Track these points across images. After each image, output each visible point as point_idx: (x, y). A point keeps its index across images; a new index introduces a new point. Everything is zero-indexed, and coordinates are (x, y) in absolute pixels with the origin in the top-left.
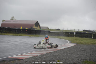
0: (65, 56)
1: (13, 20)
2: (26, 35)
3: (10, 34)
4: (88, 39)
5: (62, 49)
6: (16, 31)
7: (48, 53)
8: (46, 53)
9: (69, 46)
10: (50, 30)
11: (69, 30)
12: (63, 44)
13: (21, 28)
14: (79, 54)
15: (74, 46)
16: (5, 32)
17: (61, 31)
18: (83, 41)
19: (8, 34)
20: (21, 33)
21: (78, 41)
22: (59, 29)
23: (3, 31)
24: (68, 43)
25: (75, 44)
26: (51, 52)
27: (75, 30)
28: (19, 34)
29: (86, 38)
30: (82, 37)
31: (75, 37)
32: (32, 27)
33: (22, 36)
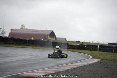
0: (86, 74)
2: (39, 48)
4: (115, 54)
5: (82, 65)
6: (26, 43)
7: (66, 70)
8: (63, 70)
9: (92, 62)
10: (68, 41)
11: (92, 42)
12: (84, 59)
13: (33, 39)
14: (103, 72)
15: (98, 62)
16: (14, 44)
17: (82, 44)
18: (108, 57)
19: (18, 46)
20: (32, 45)
21: (102, 57)
22: (79, 41)
24: (89, 59)
25: (98, 60)
26: (69, 69)
27: (99, 43)
28: (30, 46)
29: (112, 53)
30: (107, 51)
31: (99, 51)
32: (46, 38)
33: (34, 48)
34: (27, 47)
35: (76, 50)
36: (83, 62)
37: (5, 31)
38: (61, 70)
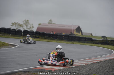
1: (50, 23)
2: (63, 42)
3: (44, 40)
6: (51, 37)
7: (85, 65)
8: (83, 64)
10: (94, 37)
12: (106, 54)
16: (38, 38)
19: (42, 40)
20: (57, 39)
22: (105, 36)
23: (36, 36)
24: (112, 54)
26: (89, 63)
28: (54, 40)
32: (72, 33)
33: (58, 42)
34: (51, 41)
35: (99, 45)
36: (104, 57)
37: (33, 25)
38: (81, 64)
